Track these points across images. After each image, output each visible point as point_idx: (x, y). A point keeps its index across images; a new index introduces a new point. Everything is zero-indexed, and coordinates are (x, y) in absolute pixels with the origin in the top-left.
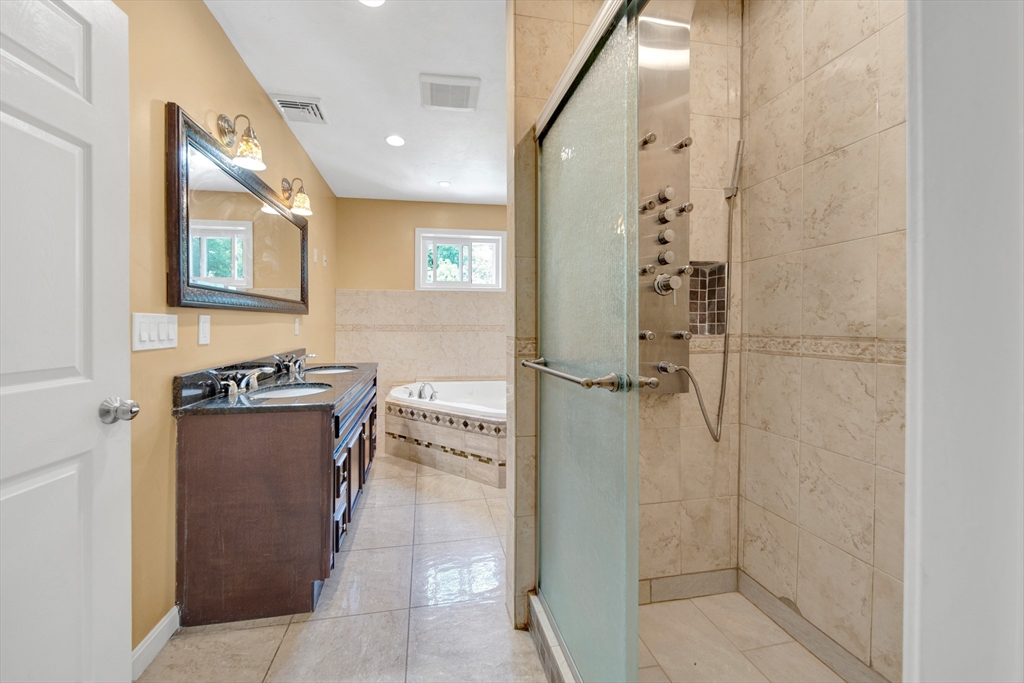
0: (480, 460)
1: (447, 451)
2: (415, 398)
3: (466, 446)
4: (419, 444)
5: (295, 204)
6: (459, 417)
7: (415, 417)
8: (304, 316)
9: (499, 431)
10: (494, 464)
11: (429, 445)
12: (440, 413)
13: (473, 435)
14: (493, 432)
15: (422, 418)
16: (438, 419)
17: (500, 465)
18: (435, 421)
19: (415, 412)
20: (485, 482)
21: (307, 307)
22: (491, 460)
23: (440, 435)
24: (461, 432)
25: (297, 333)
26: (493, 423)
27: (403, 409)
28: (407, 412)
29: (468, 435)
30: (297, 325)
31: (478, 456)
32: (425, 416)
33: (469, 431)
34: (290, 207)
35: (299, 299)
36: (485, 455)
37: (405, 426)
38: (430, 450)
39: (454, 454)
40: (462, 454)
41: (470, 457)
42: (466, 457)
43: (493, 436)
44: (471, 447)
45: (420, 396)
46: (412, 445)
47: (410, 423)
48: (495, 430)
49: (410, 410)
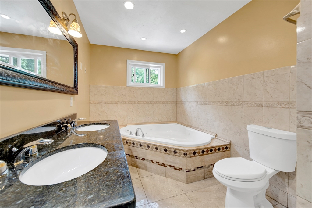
0: (174, 169)
1: (154, 163)
2: (134, 135)
3: (166, 161)
4: (138, 159)
5: (71, 28)
6: (161, 146)
7: (135, 145)
8: (76, 96)
9: (187, 154)
10: (183, 171)
11: (143, 159)
12: (150, 144)
13: (170, 156)
14: (183, 155)
15: (139, 146)
16: (148, 147)
17: (187, 172)
18: (147, 148)
19: (135, 143)
20: (178, 180)
21: (77, 91)
22: (182, 169)
23: (150, 155)
24: (163, 154)
25: (72, 105)
26: (183, 151)
27: (128, 142)
28: (130, 143)
29: (167, 156)
30: (72, 101)
31: (173, 167)
32: (141, 145)
33: (167, 154)
34: (67, 31)
35: (73, 86)
36: (177, 166)
37: (129, 149)
38: (144, 161)
39: (159, 164)
40: (163, 165)
41: (168, 167)
42: (166, 166)
43: (183, 157)
44: (169, 162)
45: (136, 135)
46: (133, 159)
47: (132, 148)
48: (184, 154)
49: (132, 142)
